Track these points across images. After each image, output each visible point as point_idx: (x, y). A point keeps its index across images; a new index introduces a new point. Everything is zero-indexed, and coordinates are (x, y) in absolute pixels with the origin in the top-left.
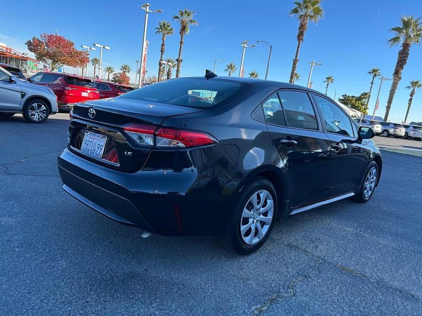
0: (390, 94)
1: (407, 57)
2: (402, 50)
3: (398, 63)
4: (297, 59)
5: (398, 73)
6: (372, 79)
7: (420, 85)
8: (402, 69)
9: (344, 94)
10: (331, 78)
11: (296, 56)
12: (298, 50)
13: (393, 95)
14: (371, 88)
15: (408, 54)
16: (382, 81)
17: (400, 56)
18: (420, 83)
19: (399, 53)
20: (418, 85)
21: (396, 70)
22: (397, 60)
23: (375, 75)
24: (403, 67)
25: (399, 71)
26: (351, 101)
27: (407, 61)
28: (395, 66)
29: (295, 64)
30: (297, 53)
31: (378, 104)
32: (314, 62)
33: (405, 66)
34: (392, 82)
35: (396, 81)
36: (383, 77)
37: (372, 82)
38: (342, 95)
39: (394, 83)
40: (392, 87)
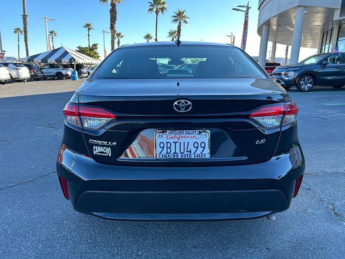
0: (112, 44)
1: (116, 14)
2: (112, 8)
3: (111, 20)
4: (26, 14)
5: (113, 27)
6: (88, 32)
7: (122, 36)
8: (115, 24)
9: (78, 46)
10: (53, 32)
11: (24, 12)
12: (24, 6)
13: (114, 45)
14: (89, 39)
15: (116, 12)
16: (104, 34)
17: (112, 14)
18: (122, 34)
19: (110, 11)
20: (121, 36)
21: (111, 25)
22: (110, 17)
23: (89, 29)
24: (115, 22)
25: (113, 25)
26: (86, 52)
27: (117, 18)
28: (110, 22)
29: (25, 19)
30: (24, 9)
31: (106, 52)
32: (46, 17)
33: (116, 22)
34: (110, 34)
35: (113, 33)
36: (105, 31)
37: (88, 34)
38: (77, 46)
39: (112, 35)
40: (112, 39)
